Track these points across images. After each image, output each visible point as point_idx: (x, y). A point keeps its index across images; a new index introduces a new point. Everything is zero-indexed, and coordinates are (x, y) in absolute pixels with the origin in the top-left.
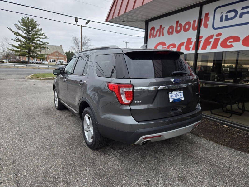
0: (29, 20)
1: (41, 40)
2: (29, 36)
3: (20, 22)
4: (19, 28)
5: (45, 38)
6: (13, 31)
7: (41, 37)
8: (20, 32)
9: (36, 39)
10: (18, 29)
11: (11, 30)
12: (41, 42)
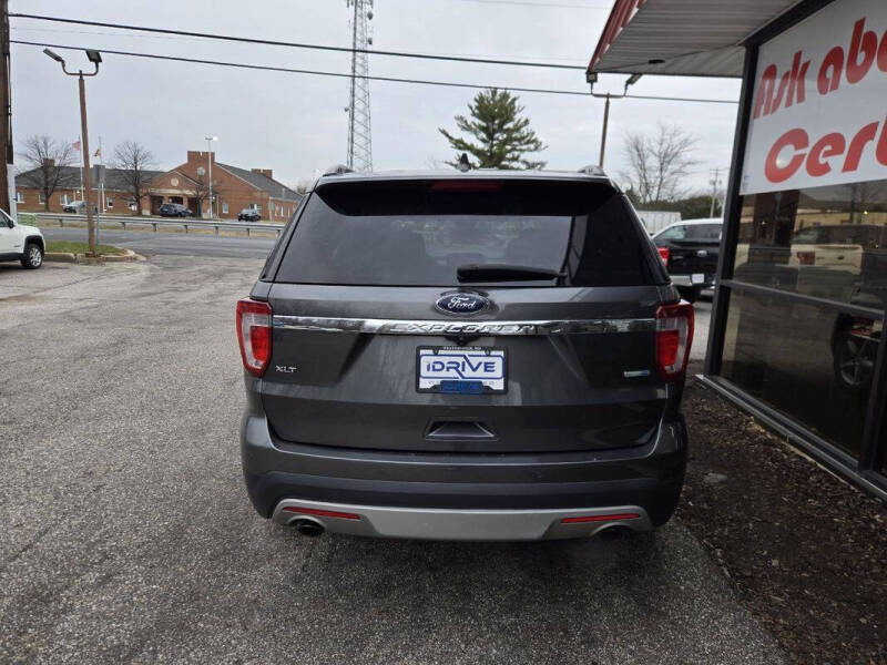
0: (498, 97)
1: (523, 156)
2: (492, 146)
3: (471, 108)
4: (467, 128)
5: (536, 149)
6: (451, 138)
7: (524, 147)
8: (470, 139)
9: (509, 156)
10: (463, 128)
11: (447, 135)
12: (525, 162)
